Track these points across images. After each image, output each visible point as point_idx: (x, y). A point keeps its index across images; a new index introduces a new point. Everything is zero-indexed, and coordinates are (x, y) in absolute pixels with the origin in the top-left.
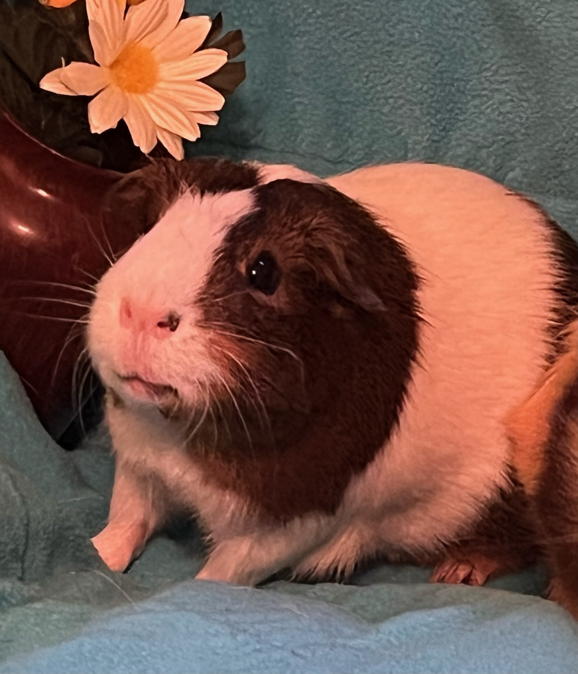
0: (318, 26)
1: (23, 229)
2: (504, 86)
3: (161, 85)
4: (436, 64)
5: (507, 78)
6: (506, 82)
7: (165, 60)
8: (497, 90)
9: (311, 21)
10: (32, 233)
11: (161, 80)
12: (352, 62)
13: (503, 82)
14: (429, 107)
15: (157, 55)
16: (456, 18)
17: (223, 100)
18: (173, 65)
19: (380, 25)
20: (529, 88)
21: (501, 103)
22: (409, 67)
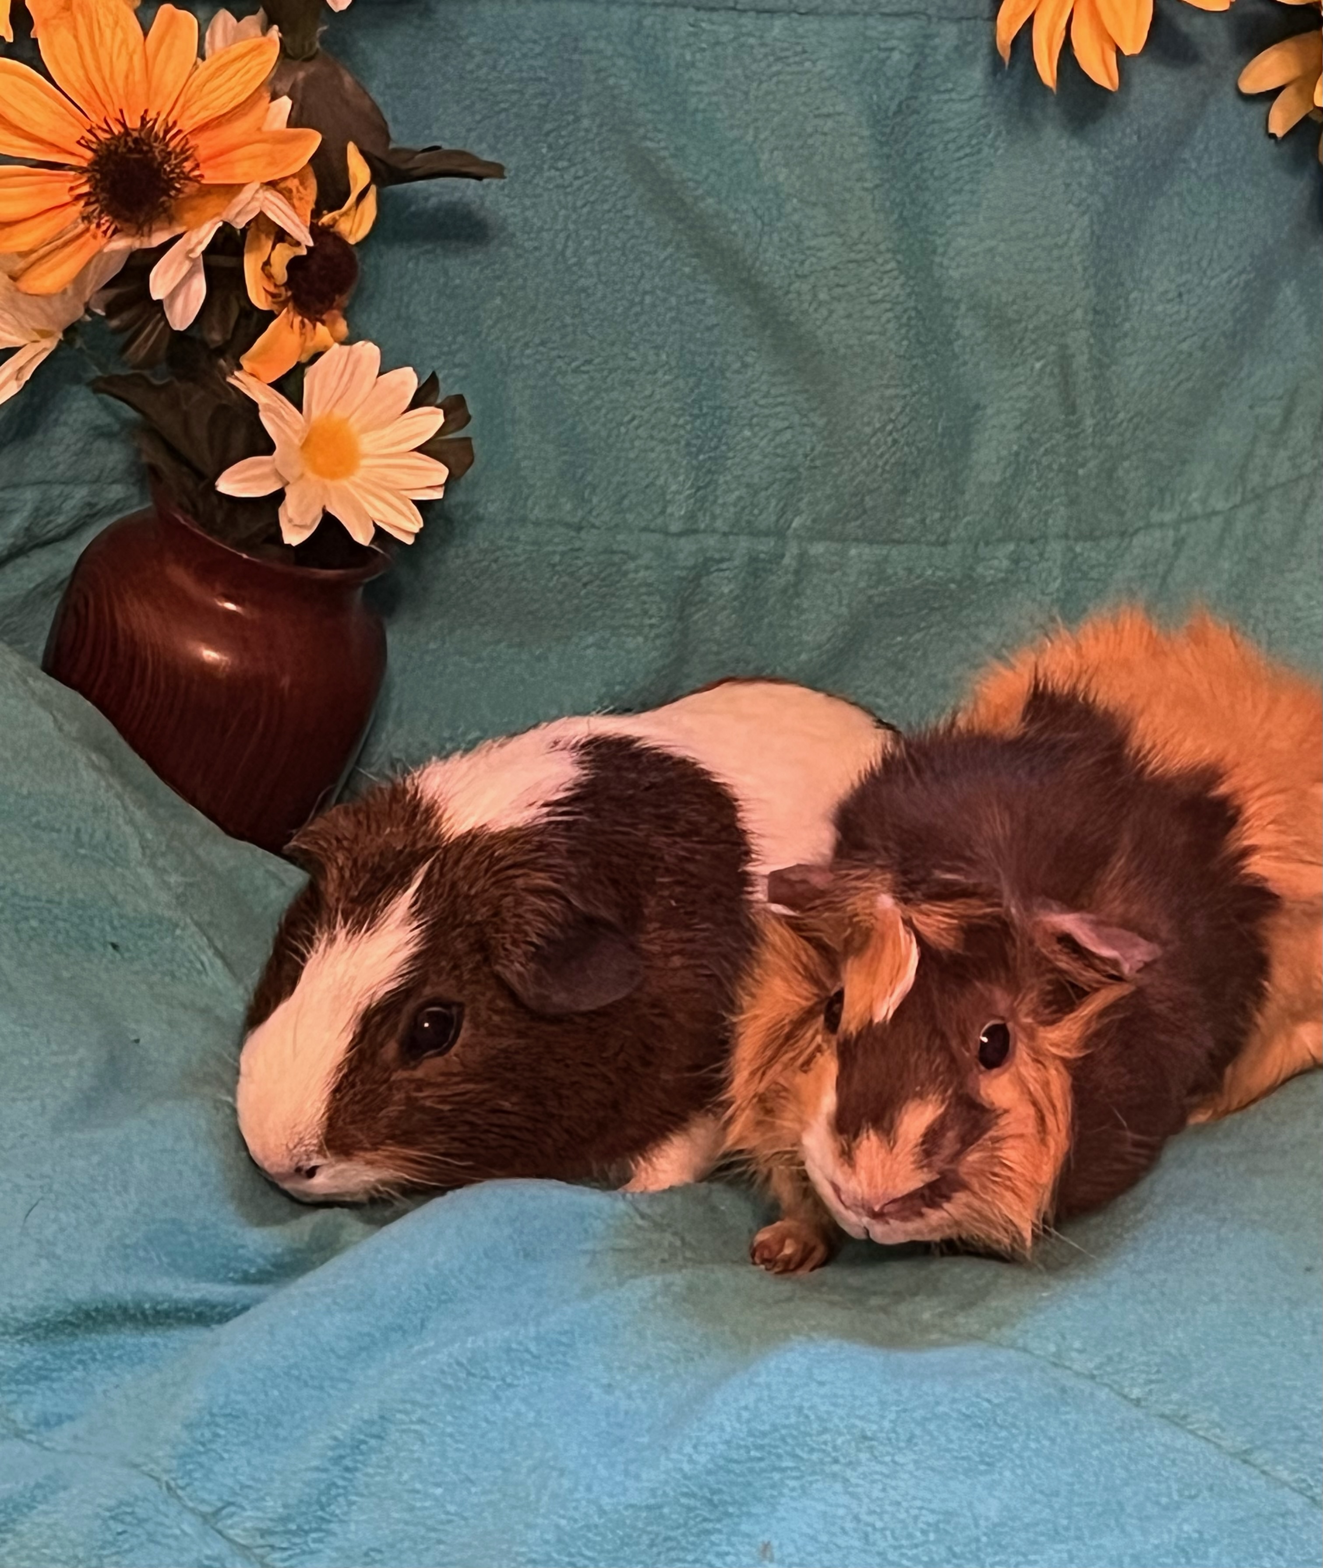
0: (538, 357)
1: (210, 655)
2: (779, 409)
3: (365, 462)
4: (692, 391)
5: (781, 399)
6: (782, 404)
7: (365, 430)
8: (770, 416)
9: (528, 352)
10: (225, 658)
11: (366, 456)
12: (585, 398)
13: (776, 405)
14: (688, 444)
15: (354, 424)
16: (709, 329)
17: (446, 471)
18: (374, 435)
19: (616, 349)
20: (814, 410)
21: (778, 432)
22: (658, 397)
